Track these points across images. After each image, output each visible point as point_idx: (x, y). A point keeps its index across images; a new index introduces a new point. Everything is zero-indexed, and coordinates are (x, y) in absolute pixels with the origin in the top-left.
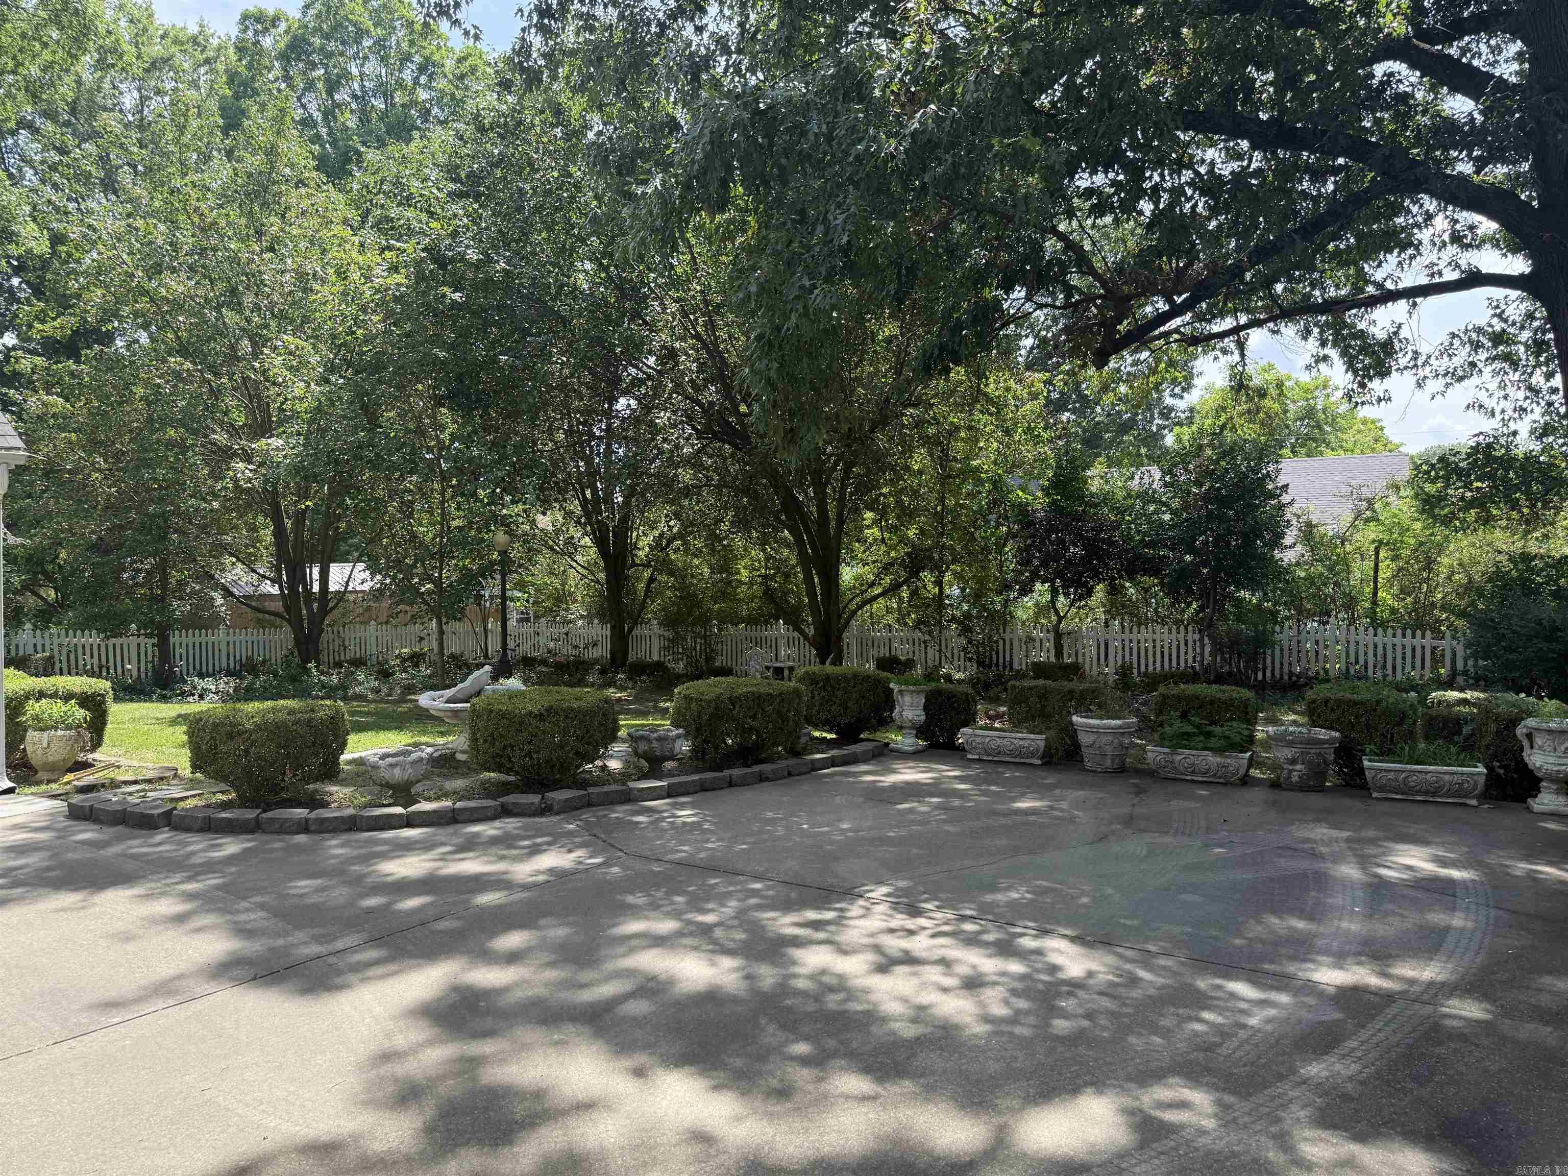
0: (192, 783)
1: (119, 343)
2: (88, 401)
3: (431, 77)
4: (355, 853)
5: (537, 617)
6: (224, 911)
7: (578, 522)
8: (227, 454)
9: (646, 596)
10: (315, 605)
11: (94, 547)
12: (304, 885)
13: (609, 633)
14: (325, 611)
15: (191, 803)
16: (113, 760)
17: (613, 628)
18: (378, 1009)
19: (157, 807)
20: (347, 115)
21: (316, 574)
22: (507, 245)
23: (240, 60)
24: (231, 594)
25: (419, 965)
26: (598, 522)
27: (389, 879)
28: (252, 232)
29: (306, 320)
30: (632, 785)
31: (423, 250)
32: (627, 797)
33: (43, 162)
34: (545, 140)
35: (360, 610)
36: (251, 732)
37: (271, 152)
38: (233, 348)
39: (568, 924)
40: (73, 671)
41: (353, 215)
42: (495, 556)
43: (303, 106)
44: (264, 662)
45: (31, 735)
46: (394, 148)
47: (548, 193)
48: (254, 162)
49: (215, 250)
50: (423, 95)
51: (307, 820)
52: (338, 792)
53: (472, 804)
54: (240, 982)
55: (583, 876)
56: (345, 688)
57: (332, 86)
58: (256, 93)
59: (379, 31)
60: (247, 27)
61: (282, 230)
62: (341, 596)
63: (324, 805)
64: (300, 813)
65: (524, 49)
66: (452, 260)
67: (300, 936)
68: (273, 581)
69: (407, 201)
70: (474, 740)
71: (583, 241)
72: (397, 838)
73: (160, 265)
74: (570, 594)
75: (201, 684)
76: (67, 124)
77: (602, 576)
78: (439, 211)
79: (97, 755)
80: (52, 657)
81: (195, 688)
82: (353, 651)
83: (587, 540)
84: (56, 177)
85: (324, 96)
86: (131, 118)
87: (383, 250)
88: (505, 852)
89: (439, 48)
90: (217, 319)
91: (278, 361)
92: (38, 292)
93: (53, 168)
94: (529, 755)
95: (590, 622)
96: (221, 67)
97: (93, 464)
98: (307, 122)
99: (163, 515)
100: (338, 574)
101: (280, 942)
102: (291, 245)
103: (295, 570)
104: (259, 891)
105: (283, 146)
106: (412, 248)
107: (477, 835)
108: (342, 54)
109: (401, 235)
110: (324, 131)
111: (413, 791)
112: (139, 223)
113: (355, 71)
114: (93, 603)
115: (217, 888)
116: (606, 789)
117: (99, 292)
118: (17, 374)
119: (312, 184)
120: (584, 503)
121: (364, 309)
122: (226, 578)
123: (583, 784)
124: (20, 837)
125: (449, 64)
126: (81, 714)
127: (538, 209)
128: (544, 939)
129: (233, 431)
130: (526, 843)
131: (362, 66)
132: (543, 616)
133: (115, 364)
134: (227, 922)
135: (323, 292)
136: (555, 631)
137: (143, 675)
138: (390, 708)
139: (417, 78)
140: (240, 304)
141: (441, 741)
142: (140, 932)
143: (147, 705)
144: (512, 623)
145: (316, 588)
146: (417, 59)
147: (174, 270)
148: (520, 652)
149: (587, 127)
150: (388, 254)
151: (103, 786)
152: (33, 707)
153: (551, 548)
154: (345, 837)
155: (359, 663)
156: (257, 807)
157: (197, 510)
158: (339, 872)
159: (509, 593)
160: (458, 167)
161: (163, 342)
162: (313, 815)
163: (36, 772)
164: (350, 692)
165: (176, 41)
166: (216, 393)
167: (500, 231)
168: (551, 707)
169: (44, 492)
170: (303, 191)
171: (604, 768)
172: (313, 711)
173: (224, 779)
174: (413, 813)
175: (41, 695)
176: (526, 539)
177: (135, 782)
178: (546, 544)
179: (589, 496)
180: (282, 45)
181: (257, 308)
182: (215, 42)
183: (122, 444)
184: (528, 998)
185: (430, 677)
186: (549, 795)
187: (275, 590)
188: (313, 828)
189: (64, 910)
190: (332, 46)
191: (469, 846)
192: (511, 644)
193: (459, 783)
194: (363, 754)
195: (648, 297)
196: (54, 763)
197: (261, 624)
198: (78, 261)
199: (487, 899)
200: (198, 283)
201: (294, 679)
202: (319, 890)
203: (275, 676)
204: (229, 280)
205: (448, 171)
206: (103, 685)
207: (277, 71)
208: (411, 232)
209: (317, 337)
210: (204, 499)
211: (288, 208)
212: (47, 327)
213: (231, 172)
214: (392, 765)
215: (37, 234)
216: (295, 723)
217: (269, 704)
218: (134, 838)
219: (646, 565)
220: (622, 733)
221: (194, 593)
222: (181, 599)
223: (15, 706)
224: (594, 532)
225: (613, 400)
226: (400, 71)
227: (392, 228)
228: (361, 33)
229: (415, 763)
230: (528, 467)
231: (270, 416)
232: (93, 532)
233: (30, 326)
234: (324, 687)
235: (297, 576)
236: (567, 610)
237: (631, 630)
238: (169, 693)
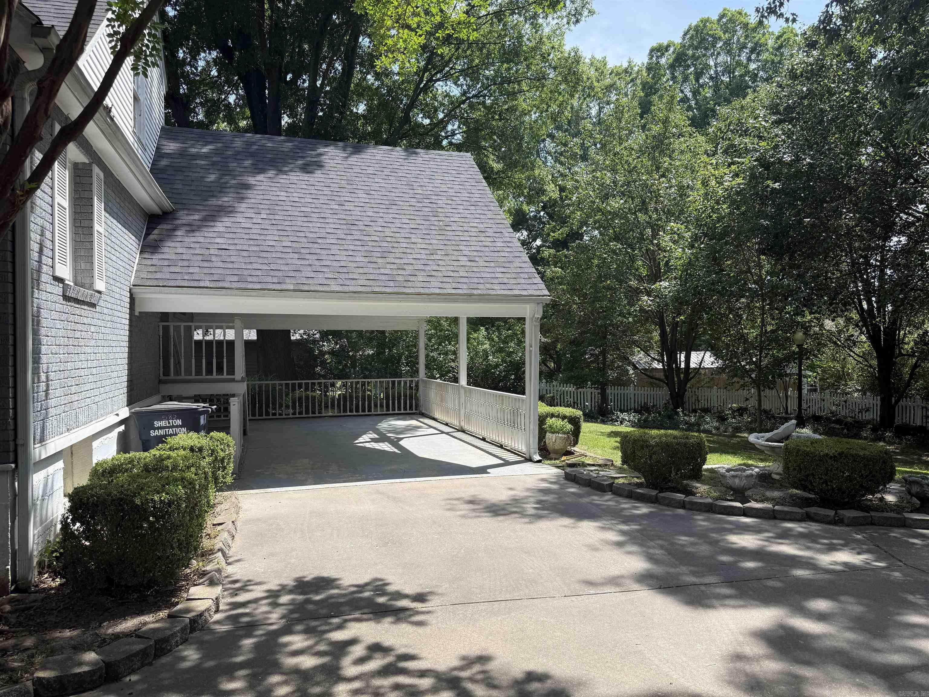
0: (620, 470)
1: (586, 238)
2: (572, 269)
3: (758, 54)
4: (712, 526)
5: (823, 389)
6: (641, 545)
7: (857, 326)
8: (637, 292)
9: (911, 377)
10: (682, 376)
11: (572, 342)
12: (684, 539)
13: (879, 403)
14: (687, 379)
15: (621, 481)
16: (583, 452)
17: (882, 400)
18: (732, 626)
19: (605, 480)
20: (706, 90)
21: (683, 358)
22: (810, 148)
23: (648, 75)
24: (637, 368)
25: (757, 606)
26: (872, 324)
27: (734, 546)
28: (654, 168)
29: (682, 212)
30: (907, 515)
31: (755, 161)
32: (904, 524)
33: (555, 152)
34: (840, 73)
35: (707, 380)
36: (653, 447)
37: (666, 122)
38: (641, 234)
39: (861, 604)
40: (562, 404)
41: (710, 147)
42: (794, 348)
43: (682, 92)
44: (654, 406)
45: (548, 435)
46: (736, 103)
47: (843, 107)
48: (656, 129)
49: (635, 181)
50: (753, 66)
51: (684, 501)
52: (701, 488)
53: (786, 509)
54: (653, 588)
55: (870, 573)
56: (699, 425)
57: (698, 75)
58: (657, 91)
59: (727, 36)
60: (653, 56)
61: (670, 164)
62: (697, 370)
63: (694, 494)
64: (680, 496)
65: (827, 18)
66: (774, 163)
67: (683, 569)
68: (658, 361)
69: (746, 133)
70: (786, 468)
71: (867, 134)
72: (738, 522)
73: (607, 195)
74: (848, 374)
75: (622, 416)
76: (566, 131)
77: (875, 363)
78: (766, 135)
79: (575, 449)
80: (554, 396)
81: (618, 417)
82: (703, 404)
83: (863, 338)
84: (562, 159)
85: (694, 82)
86: (594, 120)
87: (729, 165)
88: (810, 545)
89: (764, 34)
90: (634, 219)
91: (667, 238)
92: (551, 217)
93: (561, 154)
94: (826, 482)
95: (864, 394)
96: (639, 82)
97: (573, 300)
98: (685, 100)
99: (606, 327)
100: (695, 358)
101: (673, 570)
102: (674, 171)
103: (671, 355)
104: (660, 538)
105: (672, 116)
106: (747, 161)
107: (790, 529)
108: (704, 55)
109: (740, 154)
110: (693, 103)
111: (746, 494)
112: (598, 174)
113: (712, 63)
114: (572, 370)
115: (638, 531)
116: (885, 514)
117: (579, 213)
118: (542, 259)
119: (687, 134)
120: (861, 311)
121: (718, 203)
122: (635, 359)
123: (867, 509)
124: (545, 485)
125: (771, 43)
126: (569, 427)
127: (833, 120)
128: (844, 609)
129: (640, 279)
130: (825, 541)
131: (716, 59)
132: (828, 388)
133: (584, 249)
134: (644, 552)
135: (693, 195)
136: (836, 399)
137: (593, 409)
138: (727, 440)
139: (750, 56)
140: (647, 209)
141: (761, 464)
142: (601, 547)
143: (596, 424)
144: (805, 391)
145: (683, 366)
146: (750, 45)
147: (614, 196)
148: (810, 412)
149: (873, 56)
150: (733, 167)
151: (579, 465)
152: (550, 421)
153: (835, 343)
154: (707, 515)
155: (706, 411)
156: (656, 489)
157: (622, 322)
158: (703, 536)
159: (803, 372)
160: (778, 104)
161: (607, 235)
162: (687, 499)
163: (550, 454)
164: (702, 428)
165: (618, 74)
166: (633, 259)
167: (806, 139)
168: (843, 453)
169: (552, 315)
170: (682, 139)
171: (882, 499)
172: (687, 438)
173: (639, 471)
174: (747, 508)
175: (552, 416)
176: (817, 337)
177: (593, 465)
178: (831, 340)
179: (865, 306)
180: (671, 60)
181: (656, 210)
182: (636, 69)
183: (586, 289)
184: (835, 647)
185: (750, 423)
186: (841, 512)
187: (660, 366)
188: (687, 506)
189: (565, 526)
190: (699, 52)
191: (785, 535)
192: (804, 406)
193: (776, 494)
194: (714, 466)
195: (920, 163)
196: (557, 450)
197: (652, 385)
198: (570, 199)
199: (800, 573)
200: (626, 201)
201: (670, 417)
202: (693, 544)
203: (660, 414)
204: (641, 196)
205: (771, 109)
206: (579, 413)
207: (668, 76)
208: (747, 151)
209: (688, 222)
210: (625, 317)
211: (673, 151)
212: (556, 234)
213: (644, 137)
214: (733, 476)
215: (554, 189)
216: (678, 444)
217: (662, 431)
218: (596, 495)
219: (912, 355)
220: (898, 476)
221: (619, 367)
222: (612, 369)
223: (542, 419)
224: (868, 332)
225: (887, 238)
226: (739, 56)
227: (735, 151)
228: (716, 39)
229: (748, 477)
230: (822, 289)
231: (660, 269)
232: (573, 335)
233: (549, 235)
234: (687, 424)
235: (673, 359)
236: (846, 385)
237: (897, 402)
238: (606, 420)
